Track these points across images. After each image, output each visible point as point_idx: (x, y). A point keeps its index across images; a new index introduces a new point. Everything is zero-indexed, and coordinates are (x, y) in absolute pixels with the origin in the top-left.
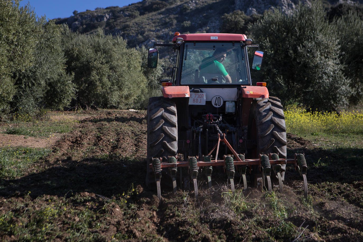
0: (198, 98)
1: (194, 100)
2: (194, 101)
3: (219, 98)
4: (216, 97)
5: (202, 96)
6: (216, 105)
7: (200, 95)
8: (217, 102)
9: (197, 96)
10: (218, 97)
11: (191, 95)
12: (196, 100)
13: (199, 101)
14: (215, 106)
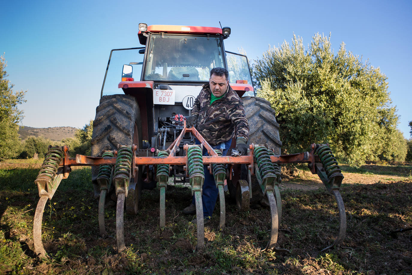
0: (165, 97)
1: (161, 98)
2: (160, 100)
3: (191, 99)
4: (189, 96)
5: (170, 94)
6: (188, 106)
7: (168, 93)
8: (189, 103)
9: (164, 94)
10: (190, 97)
11: (157, 92)
12: (162, 98)
13: (167, 99)
14: (187, 108)
